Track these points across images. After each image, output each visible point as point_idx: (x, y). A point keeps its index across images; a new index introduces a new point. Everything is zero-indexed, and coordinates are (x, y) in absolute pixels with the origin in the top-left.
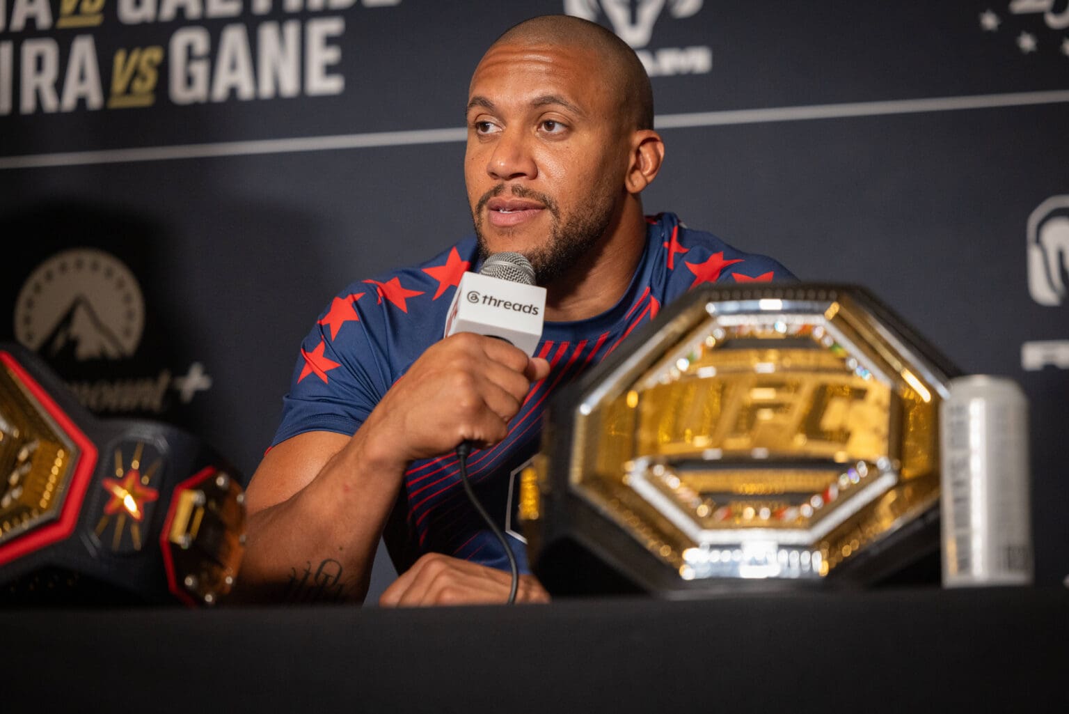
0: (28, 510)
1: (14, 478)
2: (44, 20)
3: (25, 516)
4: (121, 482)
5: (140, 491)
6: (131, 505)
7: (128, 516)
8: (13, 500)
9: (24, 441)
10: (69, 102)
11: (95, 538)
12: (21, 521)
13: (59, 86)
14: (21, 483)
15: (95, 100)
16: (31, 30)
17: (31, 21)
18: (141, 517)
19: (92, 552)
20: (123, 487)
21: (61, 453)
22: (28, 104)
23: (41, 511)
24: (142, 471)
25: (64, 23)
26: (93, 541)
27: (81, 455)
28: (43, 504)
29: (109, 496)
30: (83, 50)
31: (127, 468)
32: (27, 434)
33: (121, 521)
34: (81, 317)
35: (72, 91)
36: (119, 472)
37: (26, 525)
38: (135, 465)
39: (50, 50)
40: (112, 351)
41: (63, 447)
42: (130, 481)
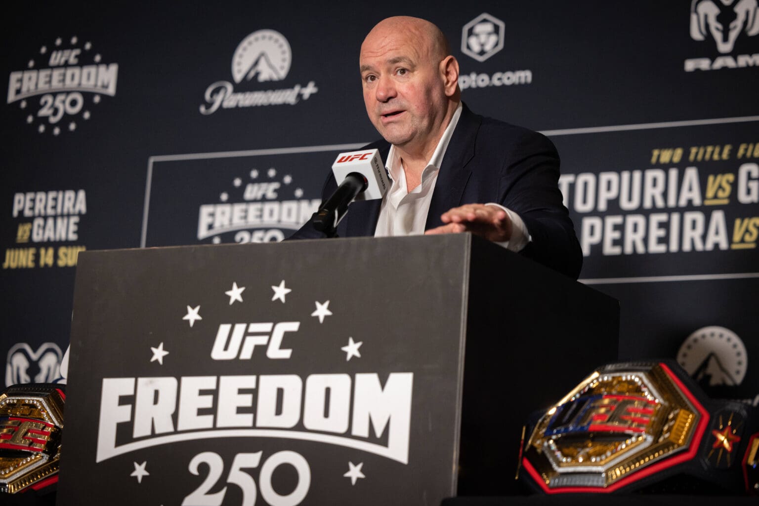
0: (673, 444)
1: (666, 428)
2: (697, 201)
3: (671, 448)
4: (722, 432)
5: (731, 437)
6: (726, 444)
7: (724, 449)
8: (664, 439)
9: (671, 409)
10: (709, 246)
11: (707, 460)
12: (669, 450)
13: (704, 237)
14: (669, 430)
15: (724, 245)
16: (690, 207)
17: (690, 202)
18: (732, 449)
19: (706, 468)
20: (723, 435)
21: (691, 416)
22: (687, 247)
23: (679, 445)
24: (732, 427)
25: (708, 203)
26: (706, 462)
27: (702, 417)
28: (680, 442)
29: (716, 439)
30: (718, 218)
31: (725, 425)
32: (673, 405)
33: (721, 452)
34: (713, 362)
35: (712, 239)
36: (721, 427)
37: (671, 452)
38: (730, 423)
39: (699, 217)
40: (729, 382)
41: (692, 412)
42: (726, 432)
